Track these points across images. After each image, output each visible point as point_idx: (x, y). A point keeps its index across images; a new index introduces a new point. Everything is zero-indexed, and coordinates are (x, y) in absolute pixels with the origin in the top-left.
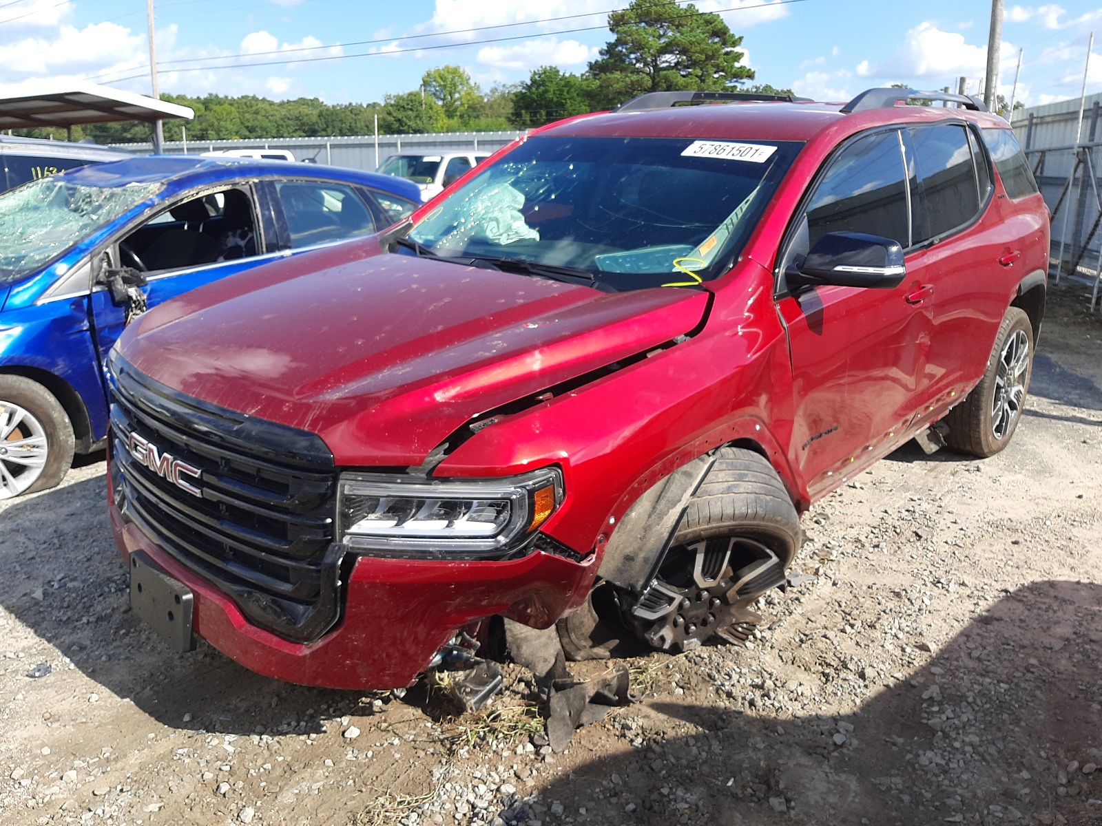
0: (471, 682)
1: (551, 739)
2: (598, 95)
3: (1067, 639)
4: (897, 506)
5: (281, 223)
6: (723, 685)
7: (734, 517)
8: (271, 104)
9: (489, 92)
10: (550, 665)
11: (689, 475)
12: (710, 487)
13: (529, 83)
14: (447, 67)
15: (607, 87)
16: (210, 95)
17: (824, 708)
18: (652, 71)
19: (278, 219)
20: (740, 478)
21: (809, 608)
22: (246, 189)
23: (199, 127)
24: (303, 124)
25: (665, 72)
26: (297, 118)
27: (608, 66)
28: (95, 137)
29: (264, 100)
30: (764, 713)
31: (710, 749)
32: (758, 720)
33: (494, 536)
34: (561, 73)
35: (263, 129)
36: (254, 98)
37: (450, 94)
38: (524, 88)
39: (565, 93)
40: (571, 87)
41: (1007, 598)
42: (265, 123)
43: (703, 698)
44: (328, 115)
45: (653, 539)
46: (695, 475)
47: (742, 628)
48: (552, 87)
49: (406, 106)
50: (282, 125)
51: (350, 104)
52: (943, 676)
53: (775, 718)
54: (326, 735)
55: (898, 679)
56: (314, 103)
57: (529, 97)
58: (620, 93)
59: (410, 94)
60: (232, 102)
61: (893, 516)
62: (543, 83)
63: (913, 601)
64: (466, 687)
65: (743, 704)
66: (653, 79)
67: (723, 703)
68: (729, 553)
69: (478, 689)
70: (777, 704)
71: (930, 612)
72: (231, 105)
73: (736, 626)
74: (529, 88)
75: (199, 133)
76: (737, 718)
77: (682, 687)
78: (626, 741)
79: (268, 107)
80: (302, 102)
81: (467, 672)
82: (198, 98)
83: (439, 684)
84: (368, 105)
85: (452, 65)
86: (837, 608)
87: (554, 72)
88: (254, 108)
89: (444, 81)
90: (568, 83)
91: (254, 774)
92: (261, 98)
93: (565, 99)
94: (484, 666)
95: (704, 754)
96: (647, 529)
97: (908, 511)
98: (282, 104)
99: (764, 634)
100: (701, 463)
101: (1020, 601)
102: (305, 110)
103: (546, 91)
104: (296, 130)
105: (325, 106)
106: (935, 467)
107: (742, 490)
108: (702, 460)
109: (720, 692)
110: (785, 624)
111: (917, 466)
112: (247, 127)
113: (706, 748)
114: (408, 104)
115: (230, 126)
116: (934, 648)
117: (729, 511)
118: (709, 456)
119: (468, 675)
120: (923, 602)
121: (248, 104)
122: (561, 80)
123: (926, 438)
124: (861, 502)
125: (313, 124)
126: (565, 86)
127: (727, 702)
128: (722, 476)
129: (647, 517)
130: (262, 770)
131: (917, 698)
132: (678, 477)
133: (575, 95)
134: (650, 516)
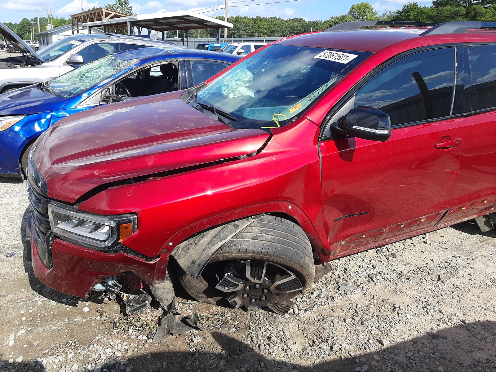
0: (134, 301)
1: (155, 336)
2: (435, 17)
3: (479, 362)
4: (442, 258)
5: (190, 79)
6: (251, 333)
7: (254, 252)
8: (282, 21)
9: (382, 15)
10: (169, 303)
11: (237, 227)
12: (246, 234)
13: (401, 10)
14: (363, 3)
15: (441, 14)
16: (257, 16)
17: (295, 360)
18: (467, 5)
19: (189, 77)
20: (266, 232)
21: (338, 304)
22: (176, 63)
23: (251, 31)
24: (294, 30)
25: (474, 6)
26: (292, 27)
27: (443, 3)
28: (209, 34)
29: (279, 19)
30: (262, 353)
31: (219, 363)
32: (258, 355)
33: (105, 241)
34: (419, 6)
35: (277, 32)
36: (275, 18)
37: (362, 16)
38: (399, 13)
39: (419, 16)
40: (423, 13)
41: (461, 327)
42: (279, 29)
43: (240, 337)
44: (306, 26)
45: (204, 255)
46: (240, 227)
47: (281, 306)
48: (413, 13)
49: (339, 22)
50: (285, 30)
51: (317, 21)
52: (378, 361)
53: (265, 357)
54: (76, 307)
55: (351, 356)
56: (301, 20)
57: (401, 18)
58: (447, 17)
59: (342, 16)
60: (266, 20)
61: (435, 263)
62: (408, 11)
63: (400, 315)
64: (131, 303)
65: (256, 345)
66: (467, 10)
67: (248, 342)
68: (265, 269)
69: (134, 305)
70: (270, 351)
71: (406, 323)
72: (265, 21)
73: (278, 305)
74: (401, 13)
75: (251, 34)
76: (249, 351)
77: (236, 328)
78: (189, 347)
79: (280, 22)
80: (296, 20)
81: (136, 296)
82: (253, 18)
83: (122, 298)
84: (325, 22)
85: (365, 2)
86: (354, 307)
87: (415, 5)
88: (274, 23)
89: (360, 10)
90: (421, 11)
91: (39, 316)
92: (278, 18)
93: (419, 19)
94: (143, 295)
95: (215, 365)
96: (204, 249)
97: (446, 262)
98: (287, 21)
99: (300, 312)
100: (247, 221)
101: (469, 330)
102: (296, 24)
103: (410, 15)
104: (291, 33)
105: (305, 22)
106: (486, 240)
107: (263, 239)
108: (248, 220)
109: (249, 336)
110: (315, 309)
111: (475, 238)
112: (270, 31)
113: (217, 362)
114: (340, 21)
115: (263, 30)
116: (387, 344)
117: (251, 248)
118: (253, 219)
119: (135, 297)
120: (406, 316)
121: (273, 20)
122: (418, 9)
123: (483, 223)
124: (422, 252)
125: (299, 30)
126: (420, 13)
127: (249, 342)
128: (255, 229)
129: (207, 244)
130: (43, 315)
131: (353, 369)
132: (230, 226)
133: (425, 17)
134: (208, 244)
